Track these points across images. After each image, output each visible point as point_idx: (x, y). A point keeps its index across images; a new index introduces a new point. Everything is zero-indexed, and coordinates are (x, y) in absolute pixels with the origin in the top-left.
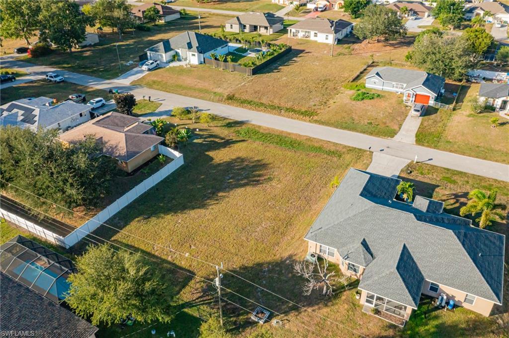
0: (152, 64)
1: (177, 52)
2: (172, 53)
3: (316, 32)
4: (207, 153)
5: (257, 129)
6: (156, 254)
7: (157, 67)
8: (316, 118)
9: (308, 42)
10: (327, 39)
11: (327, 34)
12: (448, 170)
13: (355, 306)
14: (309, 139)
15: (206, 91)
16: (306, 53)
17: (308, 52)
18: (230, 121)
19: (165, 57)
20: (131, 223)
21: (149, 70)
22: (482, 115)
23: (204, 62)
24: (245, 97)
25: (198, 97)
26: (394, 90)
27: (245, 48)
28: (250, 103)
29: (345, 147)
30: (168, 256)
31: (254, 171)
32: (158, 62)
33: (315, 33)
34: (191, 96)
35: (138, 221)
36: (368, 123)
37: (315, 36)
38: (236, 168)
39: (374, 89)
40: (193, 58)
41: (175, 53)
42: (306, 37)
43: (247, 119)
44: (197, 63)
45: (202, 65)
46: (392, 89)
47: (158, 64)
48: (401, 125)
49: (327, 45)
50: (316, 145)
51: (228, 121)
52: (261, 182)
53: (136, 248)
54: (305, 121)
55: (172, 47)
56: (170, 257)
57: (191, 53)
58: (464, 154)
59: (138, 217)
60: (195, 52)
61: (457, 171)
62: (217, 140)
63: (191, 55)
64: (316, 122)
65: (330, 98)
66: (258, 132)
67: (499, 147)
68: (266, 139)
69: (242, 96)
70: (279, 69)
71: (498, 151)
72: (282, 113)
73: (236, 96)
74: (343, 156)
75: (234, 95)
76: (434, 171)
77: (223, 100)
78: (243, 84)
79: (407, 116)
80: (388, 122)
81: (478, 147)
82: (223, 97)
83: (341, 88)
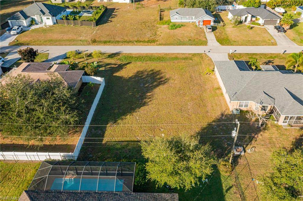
0: (18, 28)
1: (32, 18)
2: (29, 20)
4: (114, 75)
5: (130, 55)
7: (22, 31)
8: (158, 43)
9: (113, 4)
12: (248, 54)
13: (278, 127)
14: (166, 54)
15: (74, 40)
16: (117, 9)
17: (118, 9)
18: (109, 54)
19: (25, 23)
21: (18, 33)
22: (238, 26)
23: (57, 23)
24: (103, 39)
25: (71, 45)
26: (188, 21)
27: (76, 11)
28: (109, 42)
29: (189, 54)
32: (22, 27)
34: (65, 45)
35: (110, 126)
36: (189, 40)
40: (48, 21)
41: (31, 20)
43: (119, 51)
44: (52, 24)
45: (57, 25)
46: (186, 20)
47: (22, 28)
48: (206, 38)
49: (126, 4)
50: (173, 56)
51: (107, 55)
54: (154, 45)
55: (28, 15)
57: (46, 17)
58: (246, 45)
60: (50, 16)
61: (252, 53)
62: (113, 66)
63: (46, 18)
64: (160, 44)
65: (156, 31)
66: (133, 57)
67: (258, 39)
68: (142, 60)
69: (101, 39)
70: (110, 21)
71: (259, 41)
72: (136, 44)
73: (97, 39)
74: (193, 59)
75: (95, 39)
76: (242, 56)
77: (90, 43)
78: (95, 32)
79: (205, 33)
80: (198, 37)
81: (249, 41)
82: (89, 41)
83: (157, 25)
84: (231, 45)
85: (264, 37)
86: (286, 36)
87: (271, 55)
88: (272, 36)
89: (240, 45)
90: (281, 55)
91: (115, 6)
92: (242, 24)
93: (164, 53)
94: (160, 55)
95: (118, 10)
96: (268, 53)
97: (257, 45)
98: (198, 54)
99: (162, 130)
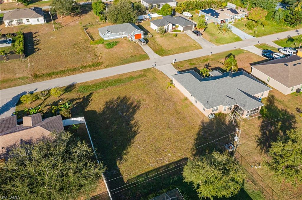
3: (27, 18)
5: (86, 84)
6: (158, 166)
8: (105, 65)
9: (26, 27)
10: (38, 21)
11: (38, 18)
13: (244, 120)
14: (120, 75)
15: (11, 80)
16: (35, 33)
18: (64, 88)
20: (119, 167)
24: (45, 72)
28: (54, 73)
29: (141, 71)
30: (164, 162)
31: (126, 103)
33: (27, 20)
35: (120, 163)
36: (131, 56)
37: (27, 21)
38: (115, 107)
39: (110, 40)
42: (20, 24)
43: (72, 83)
48: (144, 51)
49: (41, 25)
50: (128, 76)
52: (138, 105)
53: (144, 173)
54: (102, 68)
56: (165, 162)
59: (117, 162)
61: (189, 60)
62: (78, 101)
64: (108, 66)
65: (94, 53)
66: (90, 85)
67: (185, 45)
68: (101, 86)
69: (42, 72)
70: (36, 48)
71: (187, 46)
72: (83, 70)
73: (38, 73)
74: (146, 75)
75: (35, 74)
76: (183, 64)
77: (33, 79)
78: (29, 65)
79: (140, 46)
80: (138, 52)
81: (180, 48)
82: (30, 78)
83: (91, 45)
84: (169, 54)
85: (189, 42)
86: (204, 38)
87: (203, 58)
88: (195, 41)
89: (176, 54)
90: (210, 57)
91: (29, 29)
92: (167, 33)
93: (118, 75)
94: (115, 78)
95: (37, 34)
96: (200, 57)
97: (188, 51)
98: (147, 69)
99: (166, 150)
